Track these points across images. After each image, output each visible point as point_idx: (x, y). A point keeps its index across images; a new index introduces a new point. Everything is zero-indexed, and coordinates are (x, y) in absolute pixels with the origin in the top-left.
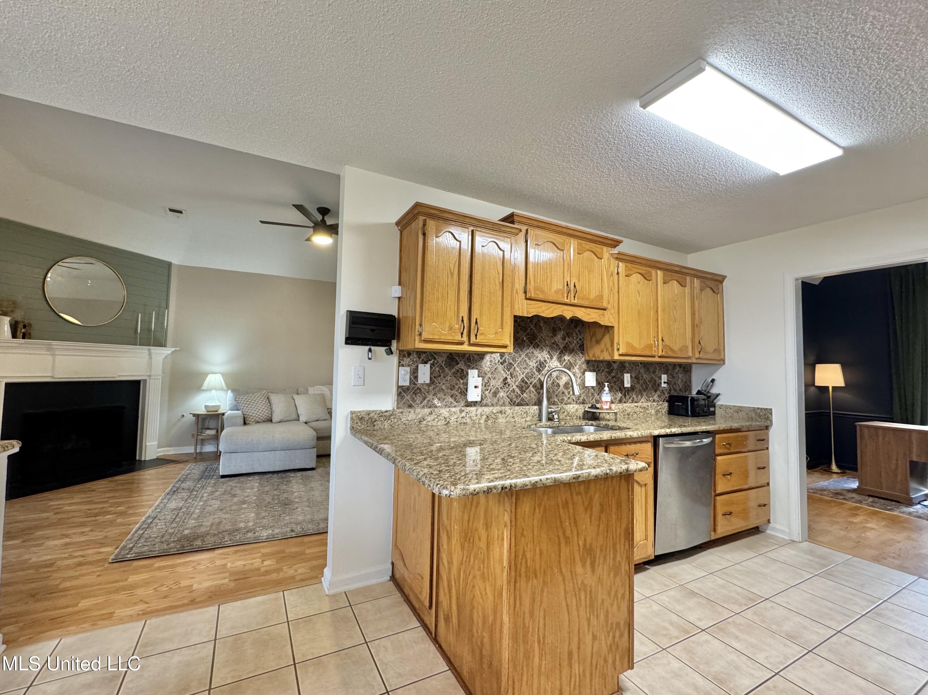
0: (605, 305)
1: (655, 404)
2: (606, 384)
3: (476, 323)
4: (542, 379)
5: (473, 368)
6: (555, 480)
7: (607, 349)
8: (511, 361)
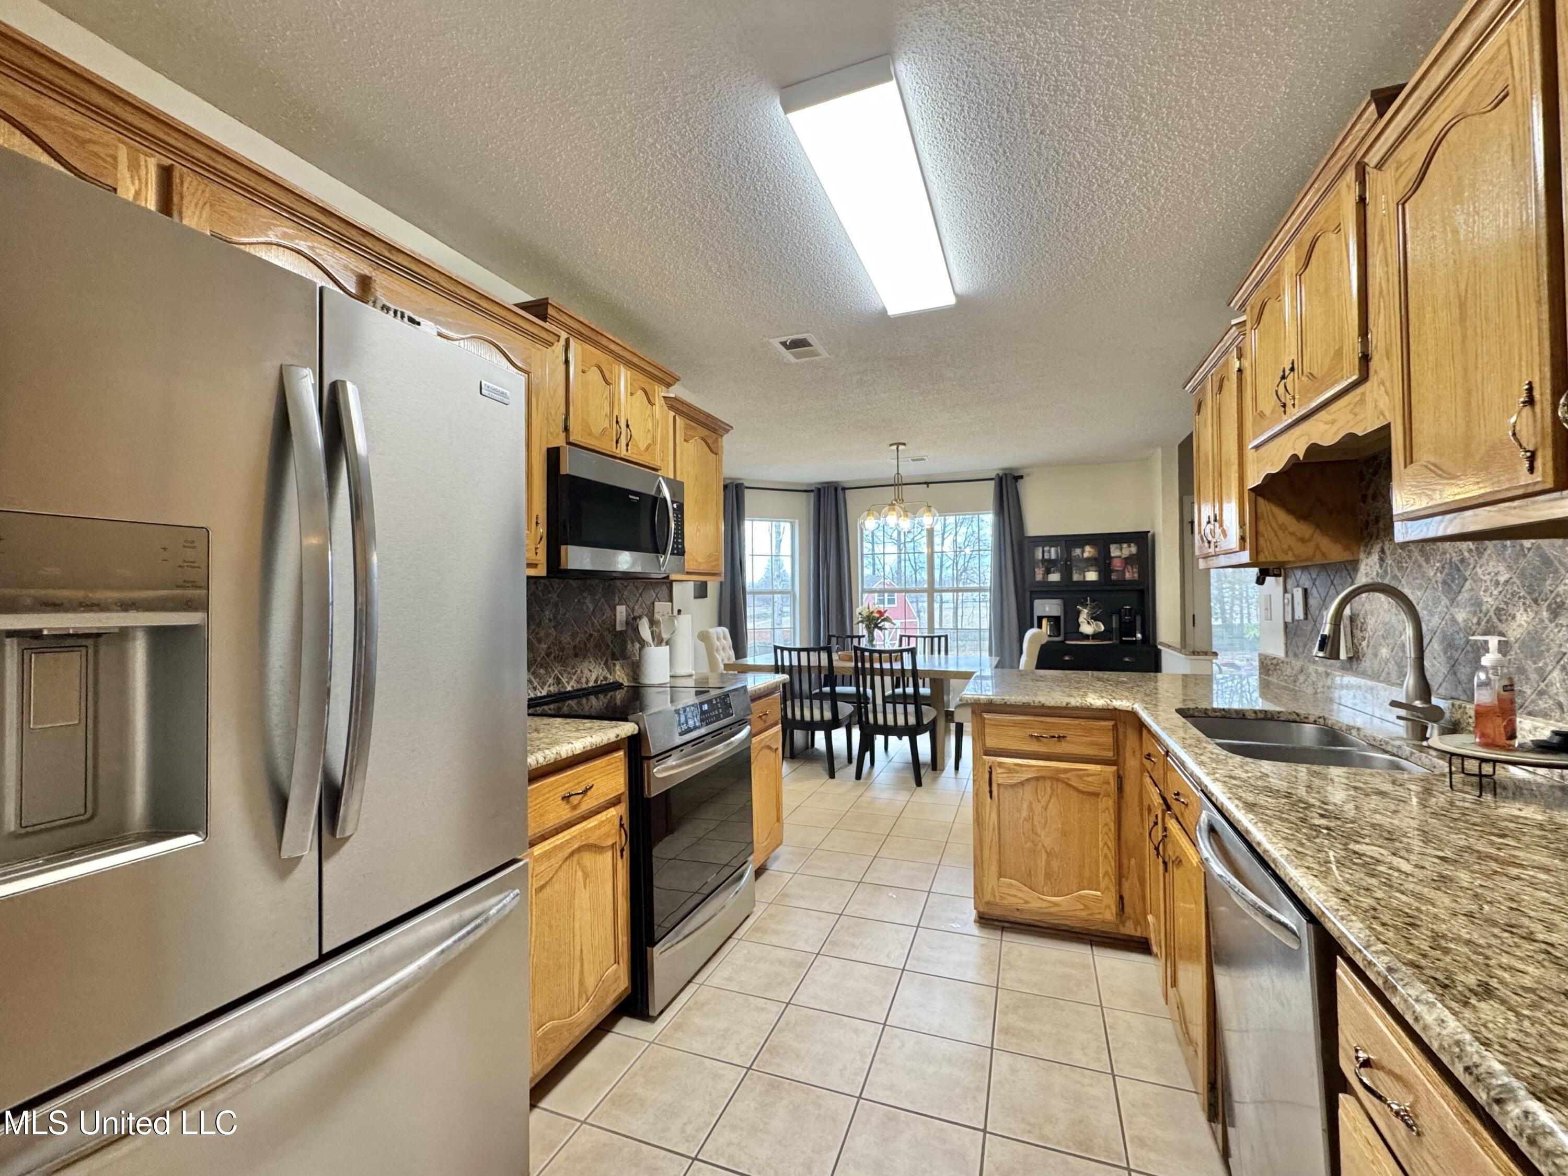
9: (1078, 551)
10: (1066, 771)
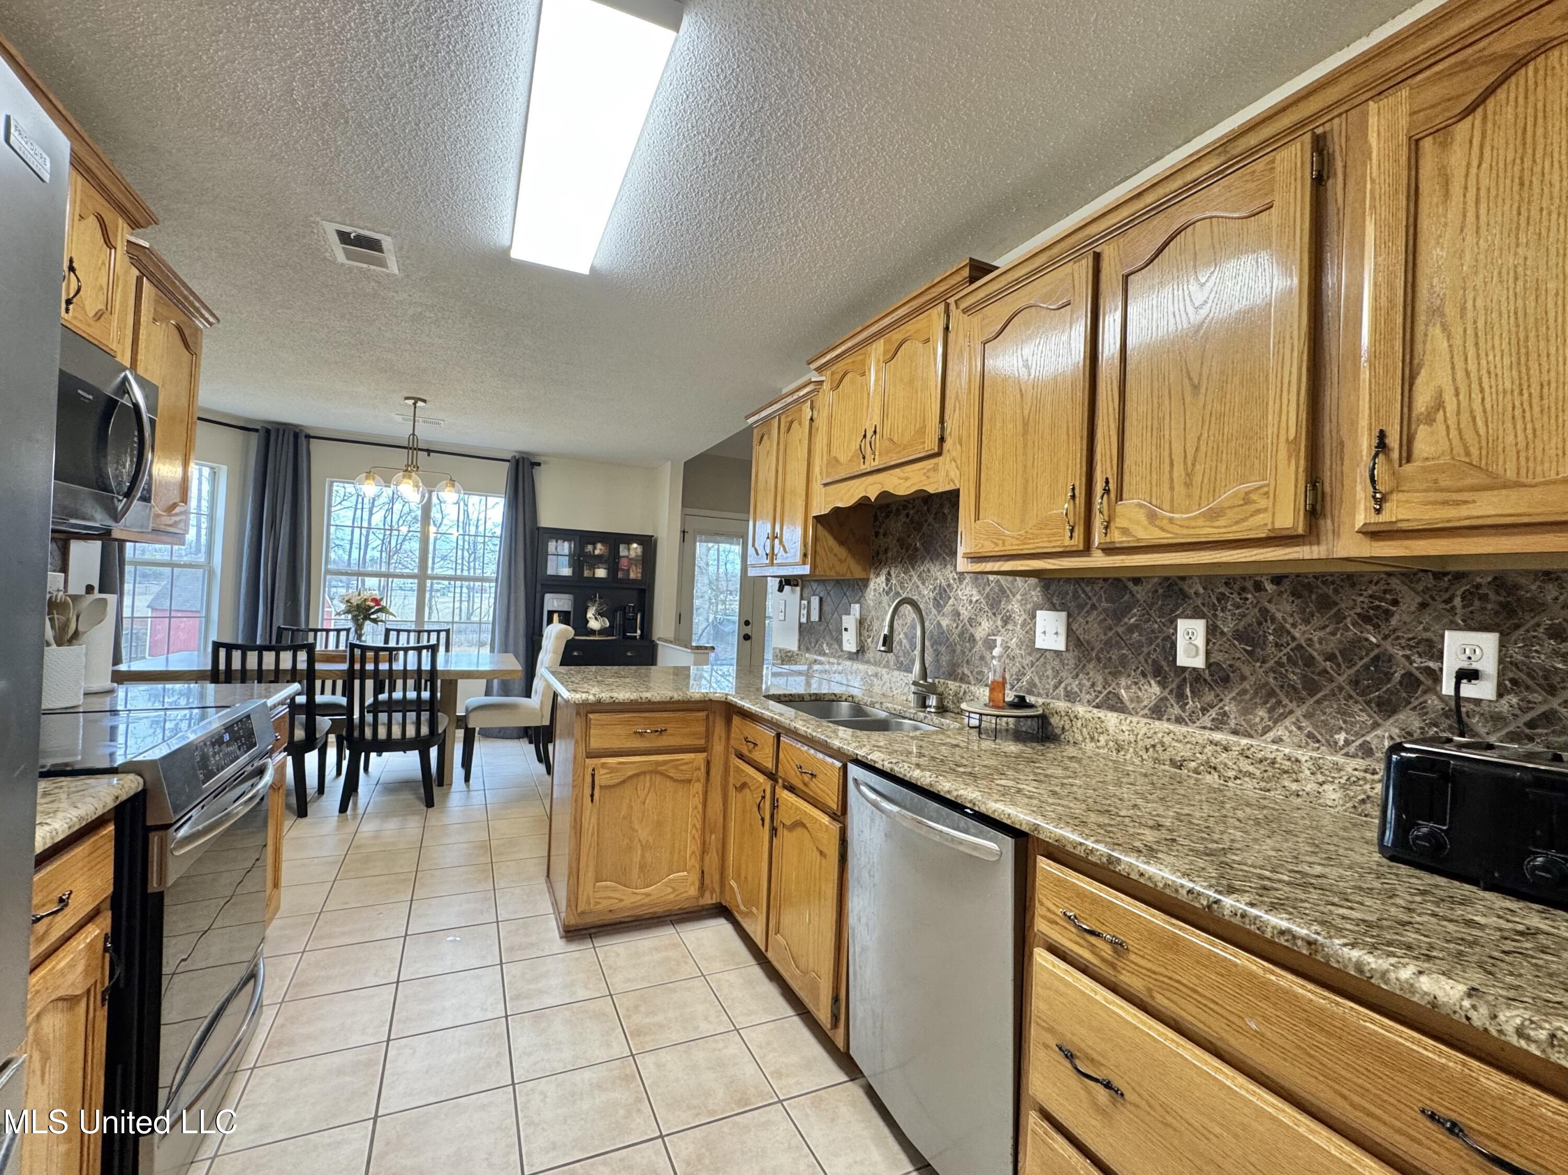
9: (590, 548)
10: (665, 763)
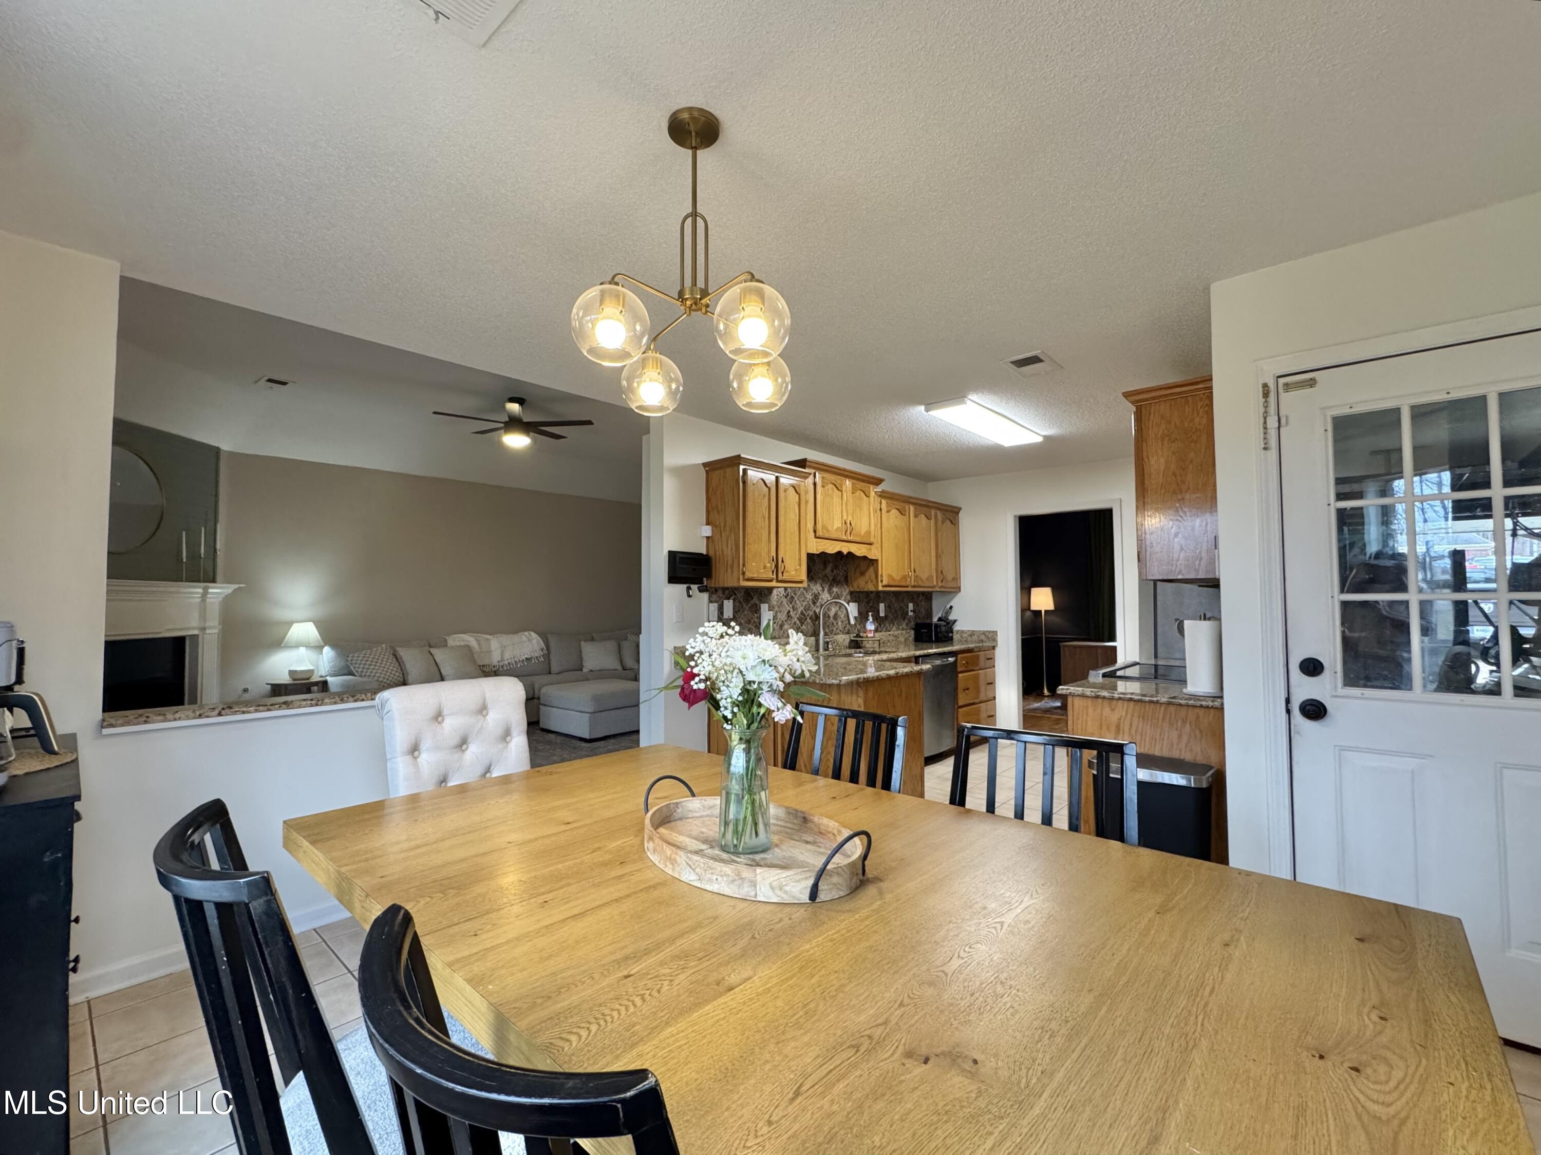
0: (872, 540)
1: (904, 632)
2: (870, 614)
3: (783, 561)
4: (817, 611)
5: (764, 603)
6: (887, 675)
7: (872, 581)
8: (793, 595)
